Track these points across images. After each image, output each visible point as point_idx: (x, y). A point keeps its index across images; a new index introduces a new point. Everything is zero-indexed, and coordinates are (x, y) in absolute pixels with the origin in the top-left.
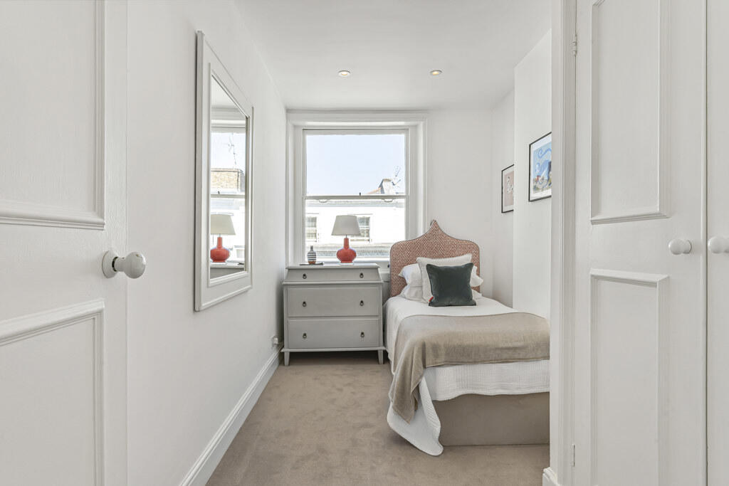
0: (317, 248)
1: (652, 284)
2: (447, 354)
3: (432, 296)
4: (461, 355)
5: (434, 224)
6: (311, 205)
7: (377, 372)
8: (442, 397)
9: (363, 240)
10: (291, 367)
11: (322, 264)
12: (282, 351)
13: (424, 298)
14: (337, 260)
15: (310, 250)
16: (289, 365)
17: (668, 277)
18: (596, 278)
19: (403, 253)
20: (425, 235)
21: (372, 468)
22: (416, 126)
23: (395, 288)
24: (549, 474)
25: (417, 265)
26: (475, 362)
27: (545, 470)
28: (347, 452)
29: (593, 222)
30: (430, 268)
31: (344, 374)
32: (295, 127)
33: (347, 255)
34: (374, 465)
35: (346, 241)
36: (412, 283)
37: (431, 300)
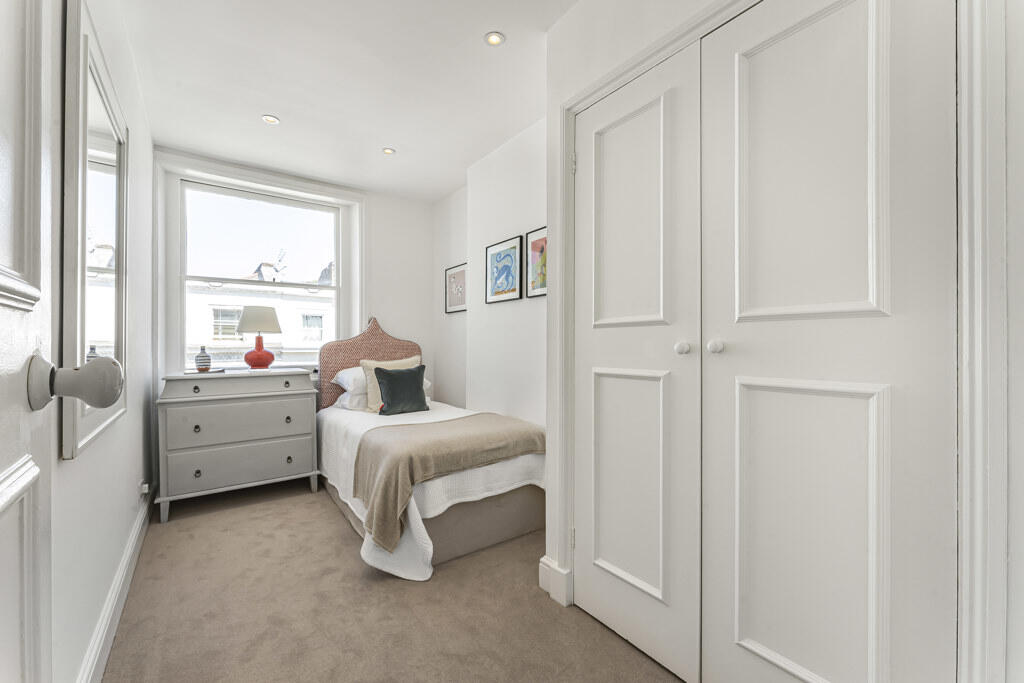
0: (211, 348)
1: (657, 379)
2: (437, 465)
3: (382, 403)
4: (452, 463)
5: (373, 322)
6: (195, 290)
7: (314, 502)
8: (432, 514)
9: (234, 339)
10: (173, 522)
11: (223, 371)
12: (156, 501)
13: (371, 406)
14: (245, 365)
15: (199, 352)
16: (169, 520)
17: (670, 373)
18: (599, 376)
19: (339, 355)
20: (363, 335)
21: (360, 620)
22: (348, 207)
23: (326, 397)
24: (547, 562)
25: (360, 368)
26: (464, 469)
27: (542, 559)
28: (316, 612)
29: (595, 326)
30: (379, 372)
31: (268, 515)
32: (167, 172)
33: (259, 359)
34: (360, 615)
35: (259, 341)
36: (355, 390)
37: (381, 409)
